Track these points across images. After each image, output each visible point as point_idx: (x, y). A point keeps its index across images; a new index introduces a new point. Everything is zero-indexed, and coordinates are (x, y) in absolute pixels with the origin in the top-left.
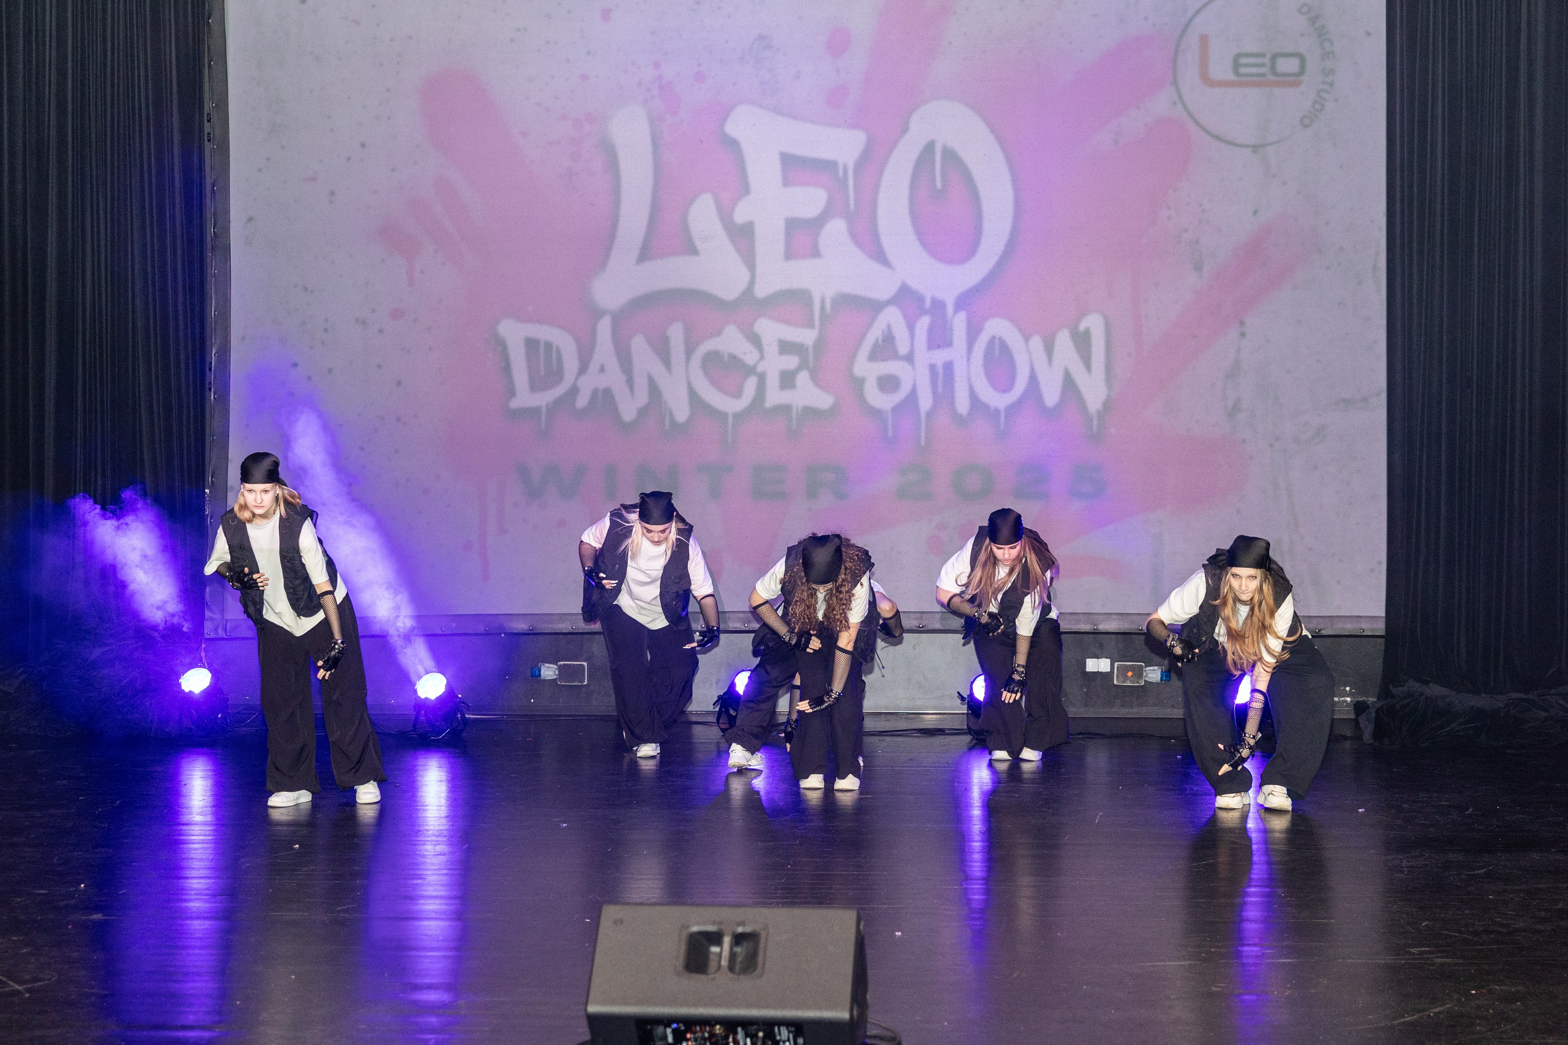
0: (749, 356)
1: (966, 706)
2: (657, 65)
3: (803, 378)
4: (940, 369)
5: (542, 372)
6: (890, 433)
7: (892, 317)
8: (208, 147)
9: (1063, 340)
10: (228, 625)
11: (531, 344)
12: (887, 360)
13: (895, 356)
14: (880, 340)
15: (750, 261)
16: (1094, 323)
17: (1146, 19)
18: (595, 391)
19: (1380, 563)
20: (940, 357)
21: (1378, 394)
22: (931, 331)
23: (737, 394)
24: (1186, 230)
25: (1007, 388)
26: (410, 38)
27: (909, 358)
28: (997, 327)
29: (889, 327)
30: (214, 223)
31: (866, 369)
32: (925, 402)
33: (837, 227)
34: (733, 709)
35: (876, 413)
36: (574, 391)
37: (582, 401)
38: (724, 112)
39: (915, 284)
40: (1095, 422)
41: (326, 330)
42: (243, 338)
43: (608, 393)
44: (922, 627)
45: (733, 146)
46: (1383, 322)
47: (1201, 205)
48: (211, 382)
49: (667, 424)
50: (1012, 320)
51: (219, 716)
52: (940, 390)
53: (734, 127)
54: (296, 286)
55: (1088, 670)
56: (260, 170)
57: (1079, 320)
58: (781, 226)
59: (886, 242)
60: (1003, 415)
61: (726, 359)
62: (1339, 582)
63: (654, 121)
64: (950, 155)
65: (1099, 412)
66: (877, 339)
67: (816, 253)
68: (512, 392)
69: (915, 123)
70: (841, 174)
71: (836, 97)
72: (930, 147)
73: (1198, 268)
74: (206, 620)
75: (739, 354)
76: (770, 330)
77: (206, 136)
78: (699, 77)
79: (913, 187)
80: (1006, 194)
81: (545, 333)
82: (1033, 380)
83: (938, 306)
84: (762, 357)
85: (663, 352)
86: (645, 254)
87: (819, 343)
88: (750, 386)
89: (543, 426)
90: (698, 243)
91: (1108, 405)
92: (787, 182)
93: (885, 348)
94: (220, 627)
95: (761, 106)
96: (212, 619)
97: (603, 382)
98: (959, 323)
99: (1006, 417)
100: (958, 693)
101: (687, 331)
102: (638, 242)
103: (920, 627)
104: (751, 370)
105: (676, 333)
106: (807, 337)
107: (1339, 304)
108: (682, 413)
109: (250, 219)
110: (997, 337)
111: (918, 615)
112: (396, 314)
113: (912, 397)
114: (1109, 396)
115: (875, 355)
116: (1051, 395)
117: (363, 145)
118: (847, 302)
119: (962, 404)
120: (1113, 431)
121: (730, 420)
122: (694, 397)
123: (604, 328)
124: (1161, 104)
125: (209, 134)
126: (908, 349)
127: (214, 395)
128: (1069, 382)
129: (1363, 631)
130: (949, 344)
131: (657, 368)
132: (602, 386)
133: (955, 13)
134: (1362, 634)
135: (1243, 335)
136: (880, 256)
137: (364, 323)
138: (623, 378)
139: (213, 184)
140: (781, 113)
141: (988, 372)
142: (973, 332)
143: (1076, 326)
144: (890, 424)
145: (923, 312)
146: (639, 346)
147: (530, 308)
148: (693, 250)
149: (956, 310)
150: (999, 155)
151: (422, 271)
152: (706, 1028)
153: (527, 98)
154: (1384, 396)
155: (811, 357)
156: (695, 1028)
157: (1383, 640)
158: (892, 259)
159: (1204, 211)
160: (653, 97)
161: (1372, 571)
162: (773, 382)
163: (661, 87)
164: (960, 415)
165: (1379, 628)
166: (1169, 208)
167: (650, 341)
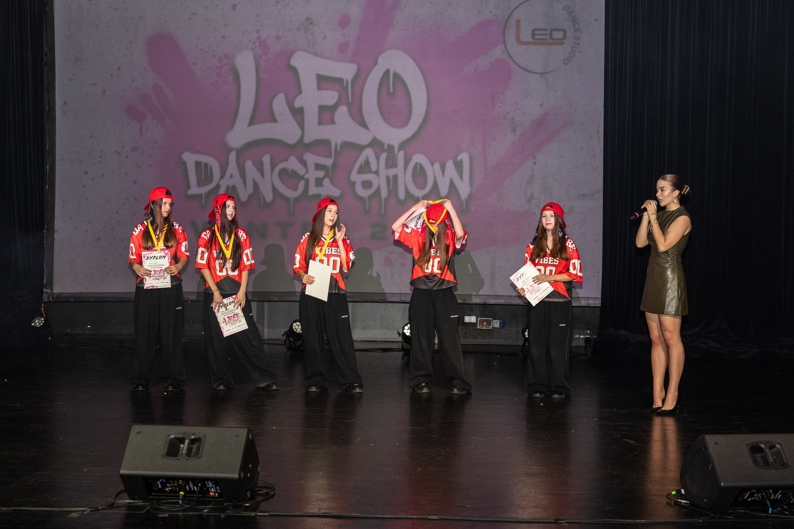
0: (301, 171)
1: (401, 337)
2: (258, 32)
3: (326, 181)
4: (391, 178)
5: (203, 177)
6: (367, 209)
7: (369, 153)
8: (45, 68)
9: (450, 164)
10: (55, 295)
11: (198, 164)
12: (366, 173)
13: (370, 172)
14: (363, 164)
15: (301, 125)
16: (464, 157)
17: (491, 12)
18: (228, 187)
19: (598, 272)
20: (391, 172)
21: (599, 192)
22: (387, 159)
23: (296, 189)
24: (509, 113)
25: (424, 187)
26: (141, 17)
27: (377, 173)
28: (419, 158)
29: (367, 158)
30: (48, 105)
31: (357, 178)
32: (384, 193)
33: (343, 110)
34: (292, 338)
35: (361, 199)
36: (218, 187)
38: (291, 54)
39: (380, 137)
40: (464, 204)
41: (101, 156)
42: (62, 160)
43: (234, 187)
44: (382, 300)
45: (294, 71)
46: (601, 158)
47: (515, 101)
48: (47, 180)
49: (262, 203)
50: (426, 155)
51: (50, 338)
52: (391, 188)
53: (293, 62)
54: (87, 135)
55: (465, 321)
56: (70, 80)
57: (457, 155)
58: (316, 109)
59: (366, 117)
61: (290, 172)
63: (257, 59)
64: (397, 76)
65: (466, 199)
67: (333, 122)
68: (189, 187)
69: (380, 60)
70: (345, 84)
71: (343, 48)
72: (387, 72)
73: (514, 131)
74: (44, 293)
75: (296, 169)
76: (311, 159)
77: (44, 63)
78: (278, 38)
79: (379, 91)
80: (424, 95)
81: (204, 159)
82: (435, 184)
83: (391, 148)
84: (307, 172)
85: (260, 168)
86: (252, 122)
87: (334, 165)
88: (301, 185)
89: (203, 203)
90: (277, 117)
91: (470, 196)
92: (319, 88)
93: (365, 168)
94: (51, 297)
95: (307, 52)
96: (47, 293)
97: (231, 182)
98: (401, 156)
100: (398, 331)
101: (272, 159)
102: (249, 116)
104: (302, 178)
105: (266, 159)
106: (329, 162)
107: (581, 149)
108: (269, 197)
109: (65, 103)
110: (418, 163)
112: (134, 149)
113: (378, 190)
114: (471, 192)
115: (360, 171)
116: (444, 191)
117: (119, 68)
118: (347, 145)
119: (402, 195)
120: (473, 208)
121: (292, 201)
122: (275, 190)
123: (233, 156)
124: (498, 52)
125: (46, 62)
126: (376, 168)
127: (48, 187)
128: (452, 184)
129: (590, 304)
130: (395, 166)
131: (258, 177)
132: (231, 184)
133: (400, 8)
134: (589, 306)
135: (535, 163)
136: (363, 124)
137: (119, 153)
138: (241, 181)
139: (48, 86)
140: (317, 55)
141: (414, 180)
142: (407, 161)
143: (456, 158)
144: (367, 205)
145: (384, 151)
146: (249, 165)
147: (198, 147)
148: (275, 120)
149: (399, 150)
150: (420, 76)
151: (147, 129)
152: (175, 482)
153: (197, 47)
154: (601, 193)
155: (330, 171)
156: (170, 482)
157: (600, 309)
158: (369, 126)
159: (517, 104)
160: (256, 47)
161: (594, 276)
162: (312, 183)
163: (260, 42)
164: (401, 200)
165: (598, 303)
166: (500, 102)
167: (254, 163)
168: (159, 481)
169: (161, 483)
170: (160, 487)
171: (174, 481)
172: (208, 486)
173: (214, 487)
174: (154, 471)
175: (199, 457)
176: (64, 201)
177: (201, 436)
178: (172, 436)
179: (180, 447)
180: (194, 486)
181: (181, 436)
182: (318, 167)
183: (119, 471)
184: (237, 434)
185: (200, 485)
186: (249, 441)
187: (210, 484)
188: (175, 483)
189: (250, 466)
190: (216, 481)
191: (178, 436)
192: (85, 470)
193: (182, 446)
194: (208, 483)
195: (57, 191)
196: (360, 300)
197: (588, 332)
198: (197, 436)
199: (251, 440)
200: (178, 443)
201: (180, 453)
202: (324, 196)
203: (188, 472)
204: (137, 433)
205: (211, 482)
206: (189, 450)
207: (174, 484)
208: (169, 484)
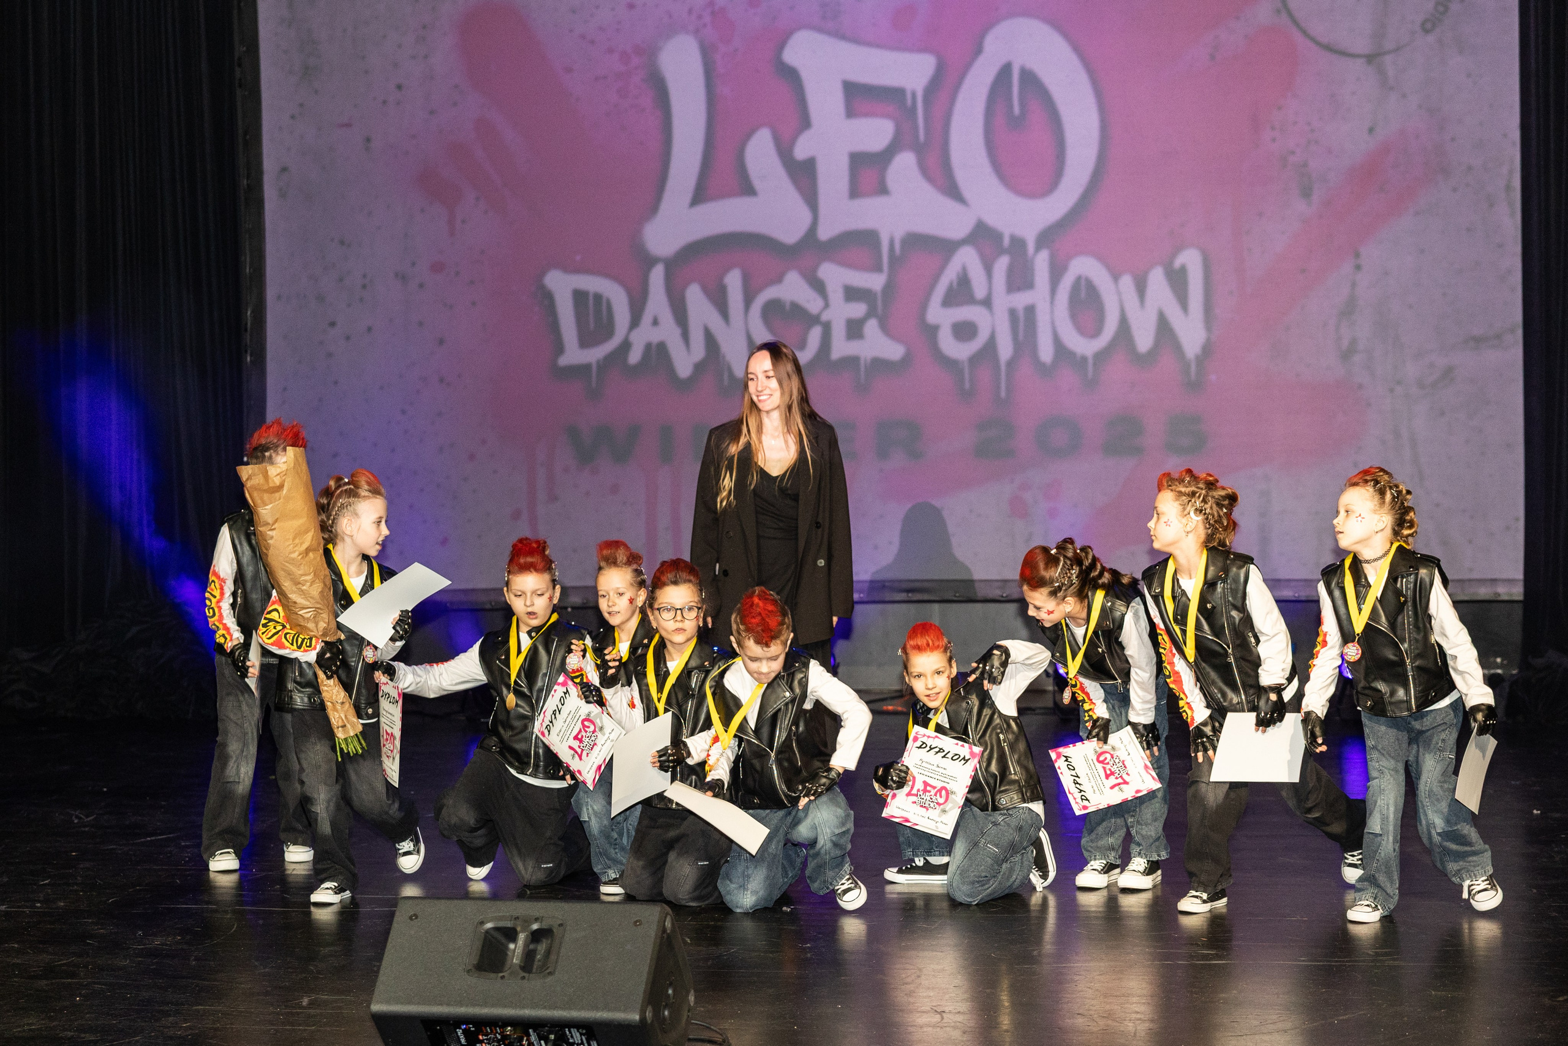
0: (811, 302)
3: (872, 327)
4: (1021, 315)
5: (592, 326)
6: (967, 385)
7: (967, 258)
8: (239, 92)
9: (1157, 278)
11: (580, 297)
12: (962, 305)
13: (971, 300)
14: (955, 284)
15: (811, 198)
16: (1190, 259)
18: (648, 347)
19: (1517, 519)
20: (1021, 300)
21: (1512, 331)
22: (1010, 271)
23: (801, 346)
24: (1293, 153)
25: (1095, 334)
27: (987, 302)
28: (1084, 266)
29: (964, 269)
30: (247, 175)
31: (939, 315)
32: (1005, 350)
33: (905, 163)
35: (950, 364)
36: (626, 346)
37: (635, 356)
38: (783, 38)
39: (991, 220)
40: (1193, 369)
41: (364, 287)
42: (279, 297)
43: (662, 348)
45: (791, 75)
46: (1518, 249)
47: (1309, 124)
48: (247, 344)
49: (726, 382)
50: (1100, 258)
52: (1021, 336)
53: (790, 56)
54: (332, 240)
56: (293, 117)
57: (1174, 255)
58: (844, 162)
59: (961, 176)
60: (1090, 361)
61: (788, 307)
62: (1470, 542)
63: (707, 52)
64: (1029, 79)
65: (1197, 357)
66: (951, 284)
67: (882, 189)
68: (560, 349)
69: (991, 42)
70: (909, 102)
71: (902, 18)
72: (1006, 69)
73: (1307, 194)
75: (802, 302)
76: (834, 275)
77: (234, 82)
79: (989, 113)
80: (1091, 119)
81: (592, 284)
82: (1124, 324)
83: (1018, 244)
84: (827, 305)
85: (719, 299)
86: (700, 196)
87: (889, 288)
88: (815, 336)
89: (594, 384)
90: (757, 184)
91: (1208, 350)
92: (850, 113)
93: (960, 294)
95: (820, 30)
97: (655, 336)
98: (1041, 262)
99: (1095, 364)
101: (746, 279)
102: (692, 184)
103: (1002, 597)
104: (814, 320)
105: (734, 281)
106: (875, 282)
107: (1468, 230)
109: (284, 169)
110: (1083, 277)
111: (999, 584)
112: (437, 268)
113: (991, 346)
114: (1208, 340)
115: (949, 301)
116: (1144, 340)
117: (399, 87)
118: (916, 242)
119: (1046, 352)
120: (1213, 377)
123: (657, 276)
124: (1263, 13)
125: (237, 79)
126: (985, 292)
127: (250, 357)
128: (1164, 327)
129: (1496, 596)
130: (1030, 285)
131: (715, 321)
132: (656, 340)
134: (1495, 599)
135: (1358, 267)
136: (952, 191)
137: (403, 277)
138: (677, 331)
139: (246, 133)
140: (843, 37)
141: (1074, 316)
142: (1057, 272)
143: (1171, 263)
144: (967, 376)
145: (1001, 251)
146: (694, 295)
147: (578, 258)
148: (747, 189)
149: (1038, 248)
150: (1083, 78)
151: (463, 222)
152: (496, 1030)
153: (571, 31)
154: (1520, 332)
155: (879, 303)
156: (483, 1028)
157: (1521, 605)
158: (967, 194)
159: (1312, 131)
160: (705, 25)
161: (1508, 528)
162: (839, 332)
163: (713, 13)
164: (1044, 365)
165: (1517, 592)
166: (1273, 128)
167: (705, 290)
168: (460, 1028)
169: (465, 1032)
170: (463, 1041)
171: (493, 1028)
172: (571, 1041)
173: (585, 1042)
174: (448, 1005)
175: (550, 974)
176: (285, 389)
177: (554, 923)
178: (489, 925)
179: (507, 948)
180: (540, 1041)
181: (509, 924)
182: (852, 294)
183: (368, 1006)
184: (635, 920)
185: (552, 1037)
186: (665, 935)
187: (576, 1036)
188: (497, 1032)
189: (670, 992)
190: (589, 1029)
191: (501, 924)
192: (305, 1001)
193: (512, 946)
194: (570, 1032)
195: (271, 367)
196: (955, 596)
197: (1499, 660)
198: (545, 926)
199: (668, 932)
200: (503, 940)
201: (508, 963)
202: (865, 360)
203: (523, 1008)
204: (411, 918)
205: (578, 1031)
206: (529, 956)
207: (495, 1035)
208: (482, 1035)
